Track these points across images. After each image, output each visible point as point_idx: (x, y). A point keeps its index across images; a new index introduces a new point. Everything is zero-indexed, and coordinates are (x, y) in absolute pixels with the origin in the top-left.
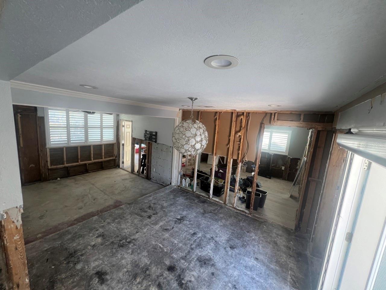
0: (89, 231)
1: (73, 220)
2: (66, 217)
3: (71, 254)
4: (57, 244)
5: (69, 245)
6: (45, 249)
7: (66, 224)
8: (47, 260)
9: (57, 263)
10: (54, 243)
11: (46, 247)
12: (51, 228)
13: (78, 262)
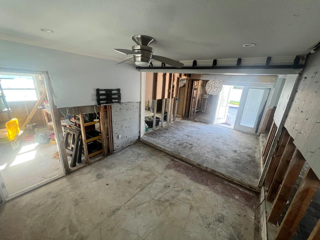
0: (219, 163)
1: (208, 187)
2: (207, 195)
3: (237, 163)
4: (238, 171)
5: (234, 166)
6: (244, 174)
7: (215, 188)
8: (247, 169)
9: (244, 165)
10: (239, 173)
11: (244, 175)
12: (225, 196)
13: (237, 159)
